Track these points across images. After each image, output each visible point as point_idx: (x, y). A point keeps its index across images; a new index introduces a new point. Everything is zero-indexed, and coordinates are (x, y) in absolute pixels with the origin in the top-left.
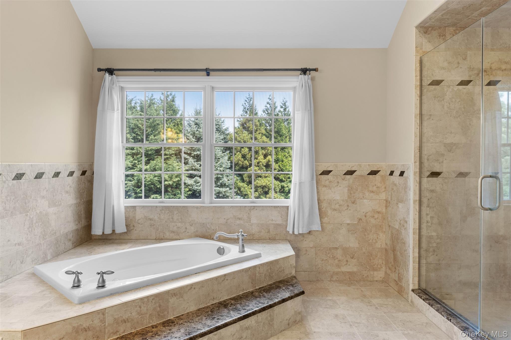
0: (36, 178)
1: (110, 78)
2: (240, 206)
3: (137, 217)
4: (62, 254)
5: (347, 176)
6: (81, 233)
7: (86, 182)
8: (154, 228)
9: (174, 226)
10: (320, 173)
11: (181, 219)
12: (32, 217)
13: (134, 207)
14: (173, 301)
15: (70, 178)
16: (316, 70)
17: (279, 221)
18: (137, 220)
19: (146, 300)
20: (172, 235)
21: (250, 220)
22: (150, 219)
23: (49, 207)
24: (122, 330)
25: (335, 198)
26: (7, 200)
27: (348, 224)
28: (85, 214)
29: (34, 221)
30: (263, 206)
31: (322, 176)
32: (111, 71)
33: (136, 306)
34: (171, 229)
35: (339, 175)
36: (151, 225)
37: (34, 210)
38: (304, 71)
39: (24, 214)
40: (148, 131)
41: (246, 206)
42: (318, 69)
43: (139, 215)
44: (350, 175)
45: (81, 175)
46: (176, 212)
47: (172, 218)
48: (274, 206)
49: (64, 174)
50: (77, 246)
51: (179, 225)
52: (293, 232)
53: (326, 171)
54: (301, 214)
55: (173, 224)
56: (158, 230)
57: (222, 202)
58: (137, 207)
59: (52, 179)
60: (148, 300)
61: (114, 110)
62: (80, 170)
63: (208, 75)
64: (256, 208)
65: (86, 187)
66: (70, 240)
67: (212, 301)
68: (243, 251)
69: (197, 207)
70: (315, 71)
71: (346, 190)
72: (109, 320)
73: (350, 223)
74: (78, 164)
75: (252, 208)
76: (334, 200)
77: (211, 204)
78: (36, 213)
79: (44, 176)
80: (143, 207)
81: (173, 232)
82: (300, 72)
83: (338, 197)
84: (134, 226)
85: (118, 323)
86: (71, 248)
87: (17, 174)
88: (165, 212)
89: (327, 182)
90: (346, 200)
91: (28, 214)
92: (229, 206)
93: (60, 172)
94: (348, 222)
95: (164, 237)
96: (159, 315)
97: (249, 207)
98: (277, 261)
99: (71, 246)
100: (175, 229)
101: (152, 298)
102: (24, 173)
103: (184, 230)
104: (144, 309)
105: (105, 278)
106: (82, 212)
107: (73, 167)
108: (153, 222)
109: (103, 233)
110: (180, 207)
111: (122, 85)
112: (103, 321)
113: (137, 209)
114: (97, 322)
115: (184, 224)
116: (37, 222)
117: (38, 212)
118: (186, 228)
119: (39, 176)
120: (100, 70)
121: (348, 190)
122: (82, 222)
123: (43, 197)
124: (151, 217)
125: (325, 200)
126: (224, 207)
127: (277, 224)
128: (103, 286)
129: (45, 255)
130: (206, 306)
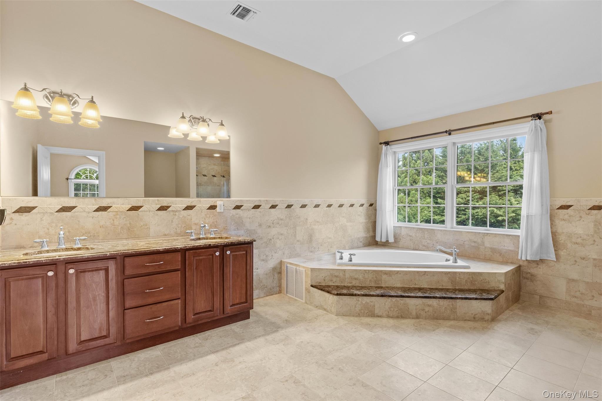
0: (339, 207)
1: (385, 148)
2: (475, 232)
3: (402, 234)
4: (355, 248)
5: (593, 211)
6: (370, 239)
7: (373, 210)
8: (412, 242)
9: (425, 242)
10: (557, 208)
11: (430, 237)
12: (336, 226)
13: (401, 227)
14: (384, 277)
15: (361, 208)
16: (551, 113)
17: (511, 248)
18: (402, 236)
19: (367, 271)
20: (424, 248)
21: (484, 244)
22: (410, 236)
23: (347, 222)
24: (354, 283)
25: (576, 232)
26: (323, 217)
27: (594, 259)
28: (372, 229)
29: (338, 229)
30: (495, 234)
31: (560, 211)
32: (387, 143)
33: (362, 273)
34: (423, 244)
35: (582, 210)
36: (410, 240)
37: (338, 223)
38: (539, 116)
39: (332, 224)
40: (486, 171)
41: (480, 233)
42: (551, 112)
43: (404, 232)
44: (597, 210)
45: (369, 206)
46: (426, 233)
47: (424, 237)
48: (506, 235)
49: (357, 205)
50: (366, 246)
51: (429, 241)
52: (521, 258)
53: (564, 206)
54: (529, 244)
55: (424, 240)
56: (415, 243)
57: (462, 228)
58: (402, 228)
59: (349, 208)
60: (369, 272)
61: (388, 167)
62: (368, 203)
63: (450, 134)
64: (489, 235)
65: (373, 213)
66: (361, 242)
67: (414, 286)
68: (456, 262)
69: (441, 230)
70: (548, 114)
71: (592, 225)
72: (347, 275)
73: (598, 258)
74: (367, 200)
75: (485, 234)
76: (574, 234)
77: (452, 228)
78: (339, 224)
79: (343, 206)
80: (406, 227)
81: (424, 246)
82: (531, 118)
83: (580, 231)
84: (400, 239)
85: (352, 279)
86: (362, 246)
87: (328, 205)
88: (419, 232)
89: (566, 217)
90: (591, 234)
91: (335, 224)
92: (466, 232)
93: (354, 204)
94: (595, 257)
95: (418, 248)
96: (376, 282)
97: (482, 233)
98: (480, 274)
99: (362, 245)
100: (426, 244)
101: (371, 271)
102: (332, 205)
103: (432, 246)
104: (366, 276)
105: (352, 257)
106: (370, 228)
107: (363, 201)
108: (412, 238)
109: (381, 240)
110: (429, 229)
111: (394, 150)
112: (344, 275)
113: (403, 229)
114: (341, 274)
115: (432, 241)
116: (339, 229)
117: (340, 224)
118: (433, 244)
119: (341, 206)
120: (381, 144)
121: (595, 225)
122: (370, 233)
123: (343, 217)
124: (411, 234)
125: (563, 233)
126: (461, 232)
127: (509, 250)
128: (351, 261)
129: (345, 247)
130: (409, 287)
